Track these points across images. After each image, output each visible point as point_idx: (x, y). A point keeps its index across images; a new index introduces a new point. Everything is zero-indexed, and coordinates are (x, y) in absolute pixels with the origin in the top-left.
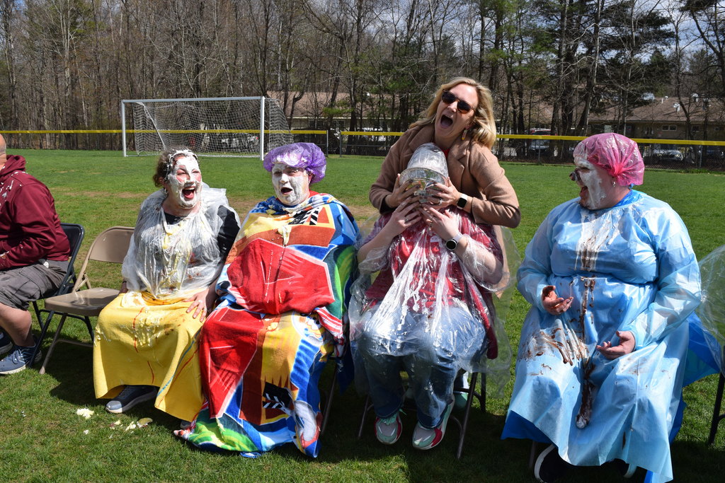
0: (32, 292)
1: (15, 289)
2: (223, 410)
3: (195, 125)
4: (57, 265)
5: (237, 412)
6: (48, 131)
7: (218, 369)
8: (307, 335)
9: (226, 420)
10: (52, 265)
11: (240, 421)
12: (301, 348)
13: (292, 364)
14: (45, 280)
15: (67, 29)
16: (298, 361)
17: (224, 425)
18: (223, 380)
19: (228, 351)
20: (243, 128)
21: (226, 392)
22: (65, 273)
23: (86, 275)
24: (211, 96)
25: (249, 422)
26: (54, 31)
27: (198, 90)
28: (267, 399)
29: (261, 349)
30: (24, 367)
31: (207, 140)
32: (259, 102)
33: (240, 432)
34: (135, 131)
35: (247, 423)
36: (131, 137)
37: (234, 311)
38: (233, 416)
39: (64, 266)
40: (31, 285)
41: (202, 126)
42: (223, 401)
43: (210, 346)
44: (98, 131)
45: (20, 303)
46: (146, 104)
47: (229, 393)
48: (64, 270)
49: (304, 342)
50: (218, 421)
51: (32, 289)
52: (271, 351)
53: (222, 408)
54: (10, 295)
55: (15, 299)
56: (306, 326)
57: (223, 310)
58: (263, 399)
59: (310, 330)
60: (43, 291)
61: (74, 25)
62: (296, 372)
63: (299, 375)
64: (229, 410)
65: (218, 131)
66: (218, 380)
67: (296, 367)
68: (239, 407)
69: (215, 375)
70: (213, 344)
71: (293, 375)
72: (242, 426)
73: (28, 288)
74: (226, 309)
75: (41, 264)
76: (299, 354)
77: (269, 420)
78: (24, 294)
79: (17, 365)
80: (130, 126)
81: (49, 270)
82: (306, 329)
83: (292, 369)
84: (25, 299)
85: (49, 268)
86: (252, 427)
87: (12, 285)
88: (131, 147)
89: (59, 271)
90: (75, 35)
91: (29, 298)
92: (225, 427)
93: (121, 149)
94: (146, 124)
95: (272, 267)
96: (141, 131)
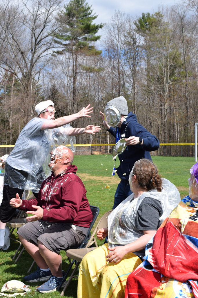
0: (63, 243)
1: (53, 240)
4: (81, 229)
8: (181, 295)
10: (78, 229)
14: (72, 238)
15: (167, 78)
22: (85, 235)
23: (95, 238)
26: (160, 80)
30: (55, 290)
37: (145, 270)
39: (85, 231)
43: (128, 292)
44: (182, 144)
45: (55, 249)
48: (84, 233)
51: (63, 241)
54: (50, 243)
55: (52, 245)
56: (182, 289)
57: (140, 269)
59: (184, 291)
60: (70, 244)
61: (172, 74)
70: (130, 290)
73: (60, 240)
74: (142, 268)
78: (58, 243)
79: (50, 288)
81: (76, 232)
82: (181, 291)
84: (59, 247)
85: (77, 231)
87: (52, 237)
89: (81, 234)
90: (172, 81)
91: (61, 246)
93: (194, 156)
95: (171, 244)
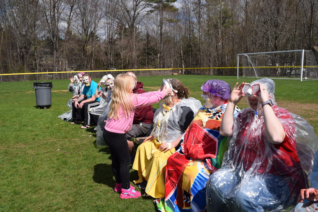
0: (133, 134)
2: (168, 198)
3: (274, 64)
4: (145, 125)
5: (174, 200)
6: (212, 68)
7: (169, 179)
9: (168, 202)
10: (143, 125)
11: (174, 204)
12: (198, 177)
13: (192, 184)
14: (139, 131)
15: (220, 25)
16: (195, 183)
17: (167, 204)
18: (171, 184)
19: (173, 172)
20: (297, 65)
21: (171, 190)
22: (149, 128)
24: (281, 50)
25: (178, 206)
26: (216, 27)
27: (276, 48)
28: (185, 198)
29: (183, 174)
31: (279, 71)
32: (301, 52)
33: (172, 210)
34: (243, 67)
35: (177, 206)
36: (241, 70)
37: (180, 154)
38: (172, 201)
39: (148, 126)
40: (133, 131)
41: (277, 65)
42: (169, 194)
43: (168, 168)
46: (249, 55)
47: (173, 190)
49: (200, 174)
50: (165, 202)
51: (133, 133)
52: (186, 175)
53: (168, 196)
56: (203, 167)
58: (184, 197)
60: (138, 134)
61: (224, 23)
62: (193, 188)
63: (194, 189)
64: (171, 198)
65: (285, 67)
66: (169, 184)
67: (193, 185)
68: (176, 198)
69: (168, 181)
71: (192, 188)
72: (174, 207)
73: (131, 132)
74: (178, 152)
75: (139, 124)
76: (196, 179)
77: (186, 208)
80: (240, 65)
81: (142, 127)
82: (203, 169)
83: (192, 186)
84: (130, 136)
86: (178, 208)
88: (241, 74)
89: (146, 128)
90: (224, 27)
92: (167, 205)
93: (236, 75)
94: (247, 64)
95: (196, 137)
96: (245, 67)
